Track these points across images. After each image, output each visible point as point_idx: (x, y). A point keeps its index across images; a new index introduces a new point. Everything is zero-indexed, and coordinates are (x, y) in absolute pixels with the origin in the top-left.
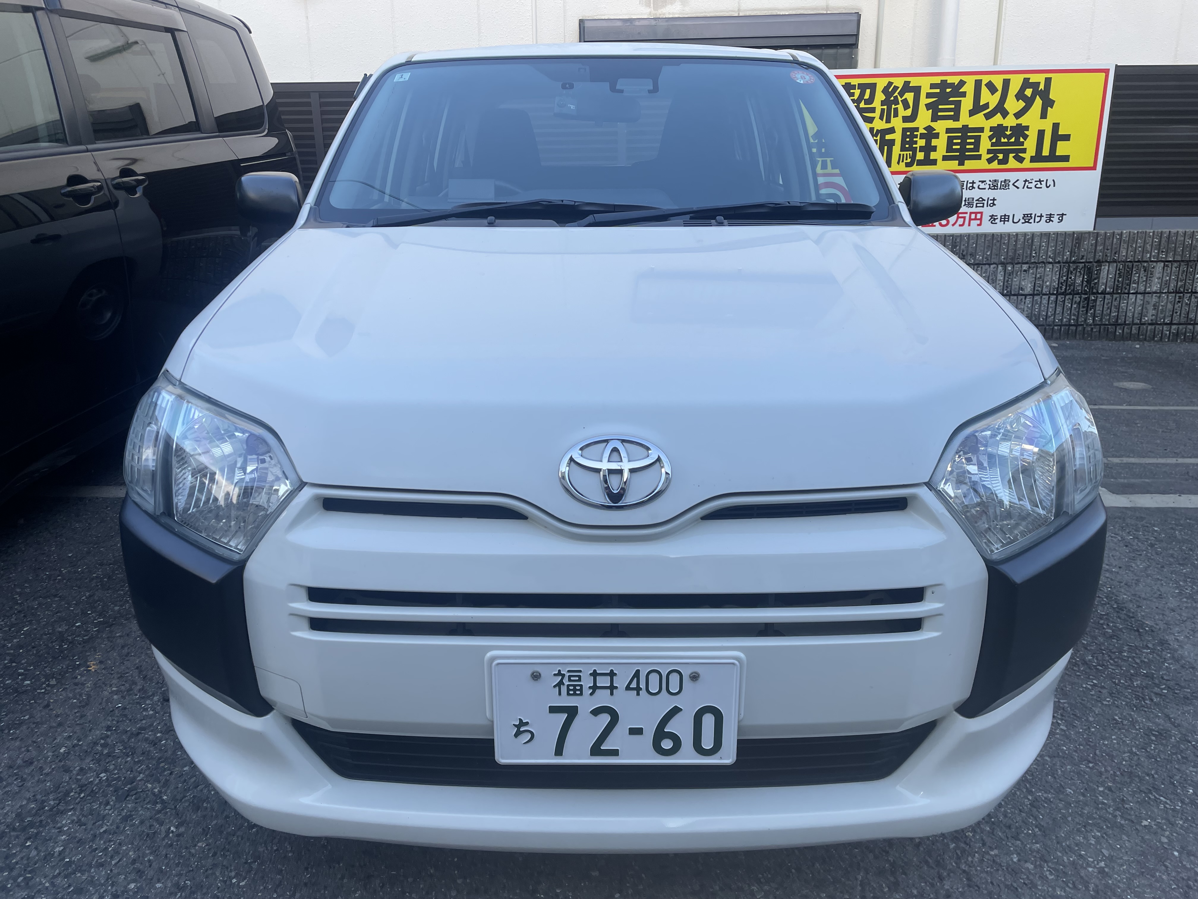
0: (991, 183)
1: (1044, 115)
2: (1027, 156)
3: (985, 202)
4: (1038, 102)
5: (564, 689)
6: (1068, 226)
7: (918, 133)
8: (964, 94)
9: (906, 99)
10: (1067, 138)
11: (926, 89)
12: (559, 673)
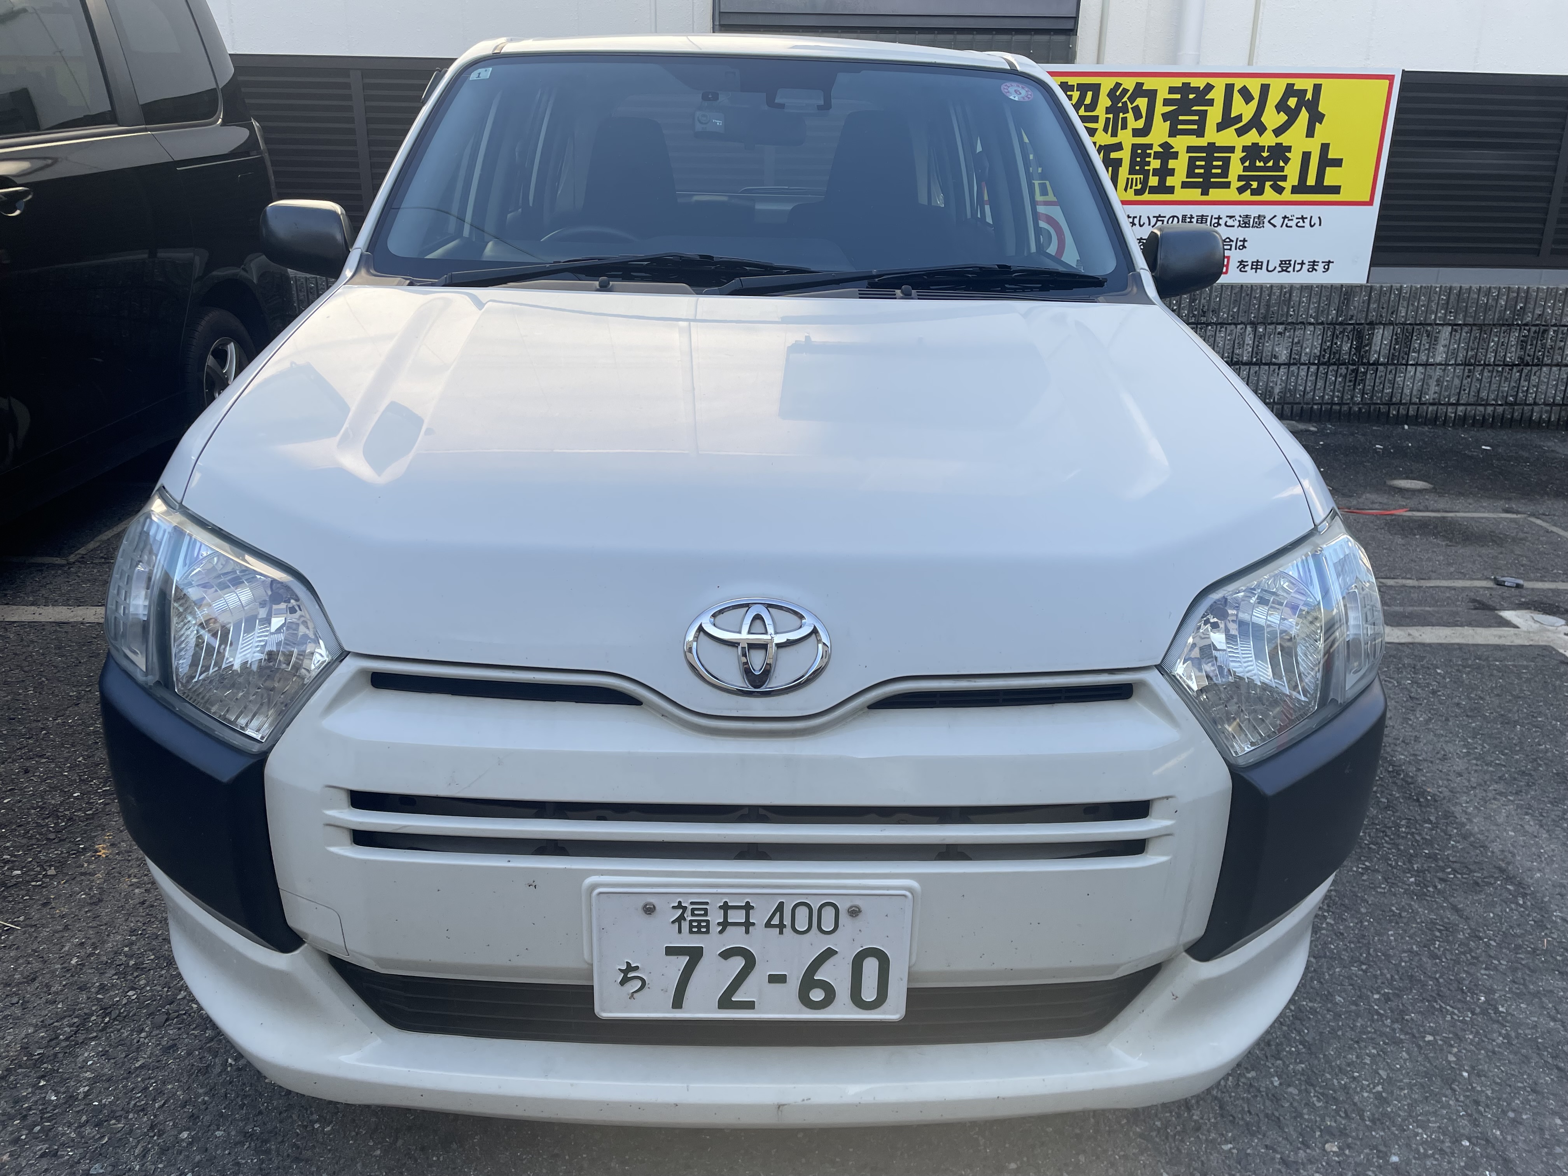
0: (1241, 219)
1: (1310, 133)
2: (1288, 185)
3: (1234, 244)
4: (1304, 116)
5: (685, 926)
6: (1337, 277)
7: (1152, 152)
8: (1211, 103)
9: (1138, 105)
10: (1338, 163)
11: (1163, 94)
12: (680, 906)
